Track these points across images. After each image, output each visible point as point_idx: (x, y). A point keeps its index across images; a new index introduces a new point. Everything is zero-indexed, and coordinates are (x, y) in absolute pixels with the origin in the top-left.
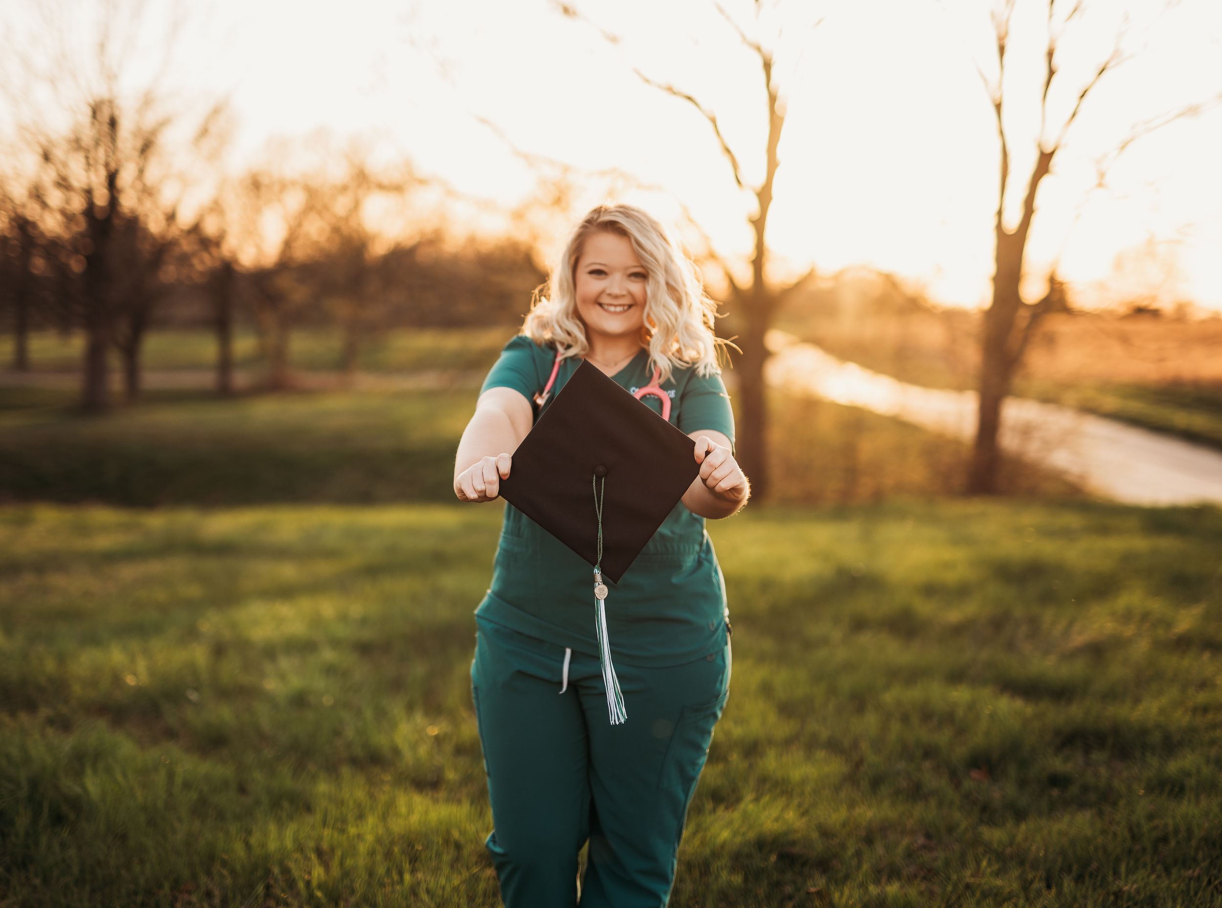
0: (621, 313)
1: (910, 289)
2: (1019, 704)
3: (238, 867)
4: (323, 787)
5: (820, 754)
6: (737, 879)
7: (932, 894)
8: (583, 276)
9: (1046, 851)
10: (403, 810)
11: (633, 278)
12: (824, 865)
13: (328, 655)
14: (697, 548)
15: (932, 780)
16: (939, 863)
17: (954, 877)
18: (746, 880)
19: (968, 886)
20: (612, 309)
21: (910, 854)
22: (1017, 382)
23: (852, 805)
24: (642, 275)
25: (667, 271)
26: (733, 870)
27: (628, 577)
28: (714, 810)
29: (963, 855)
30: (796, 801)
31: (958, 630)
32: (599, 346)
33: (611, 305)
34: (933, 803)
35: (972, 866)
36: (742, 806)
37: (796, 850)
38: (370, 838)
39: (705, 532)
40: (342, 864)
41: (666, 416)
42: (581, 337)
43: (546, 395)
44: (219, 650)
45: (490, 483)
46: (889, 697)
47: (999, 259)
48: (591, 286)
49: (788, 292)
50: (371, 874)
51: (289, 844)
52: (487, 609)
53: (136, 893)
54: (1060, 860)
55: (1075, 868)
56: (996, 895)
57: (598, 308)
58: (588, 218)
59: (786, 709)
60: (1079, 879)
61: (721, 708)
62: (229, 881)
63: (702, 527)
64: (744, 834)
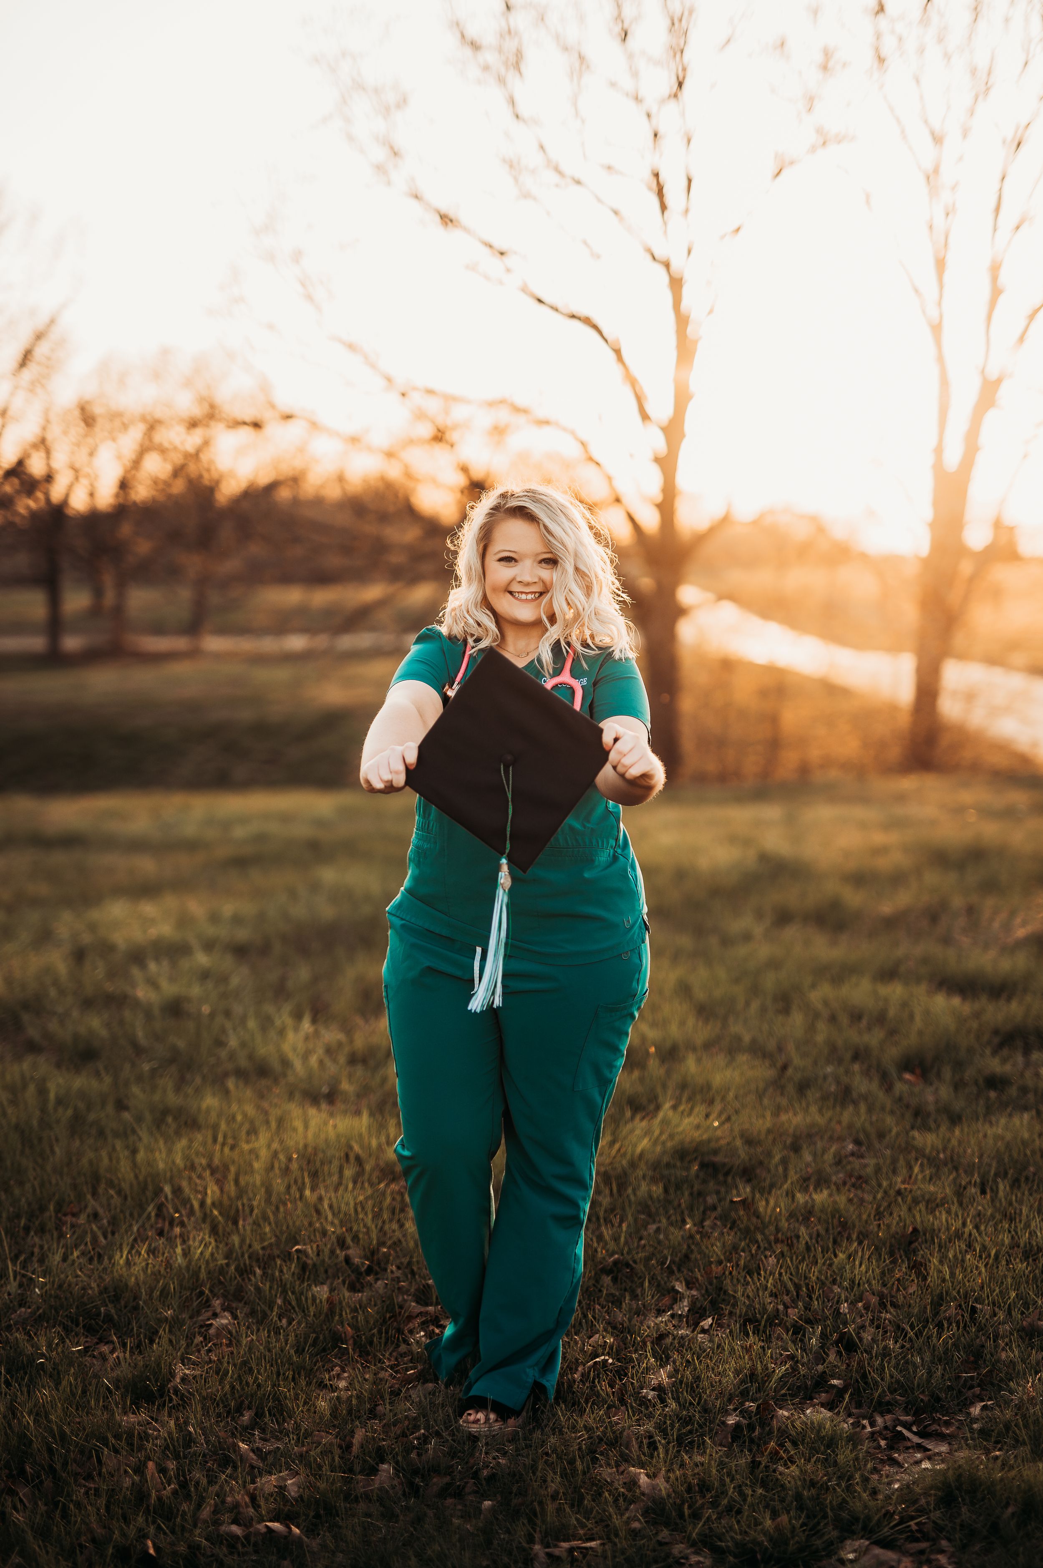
0: (532, 600)
1: (839, 533)
2: (956, 1001)
3: (125, 1186)
4: (210, 1101)
5: (743, 1058)
6: (657, 1190)
7: (862, 1201)
8: (492, 564)
9: (981, 1157)
10: (298, 1124)
11: (543, 565)
12: (748, 1174)
13: (202, 959)
14: (612, 842)
15: (862, 1085)
16: (870, 1170)
17: (885, 1184)
18: (666, 1190)
19: (899, 1193)
20: (524, 597)
21: (839, 1161)
22: (959, 640)
23: (778, 1110)
24: (552, 562)
25: (576, 555)
26: (654, 1180)
27: (534, 871)
28: (632, 1118)
29: (894, 1161)
30: (718, 1107)
31: (890, 923)
32: (510, 635)
33: (522, 593)
34: (863, 1108)
35: (904, 1171)
36: (661, 1115)
37: (718, 1159)
38: (264, 1153)
39: (622, 825)
40: (237, 1182)
41: (577, 706)
42: (491, 625)
43: (456, 687)
44: (79, 955)
45: (397, 773)
46: (815, 997)
47: (936, 503)
48: (501, 574)
49: (700, 539)
50: (269, 1192)
51: (179, 1161)
52: (400, 905)
53: (18, 1216)
54: (994, 1164)
55: (1011, 1172)
56: (928, 1202)
57: (508, 595)
58: (495, 503)
59: (704, 1011)
60: (1015, 1184)
61: (639, 1008)
62: (116, 1200)
63: (618, 821)
64: (664, 1143)
